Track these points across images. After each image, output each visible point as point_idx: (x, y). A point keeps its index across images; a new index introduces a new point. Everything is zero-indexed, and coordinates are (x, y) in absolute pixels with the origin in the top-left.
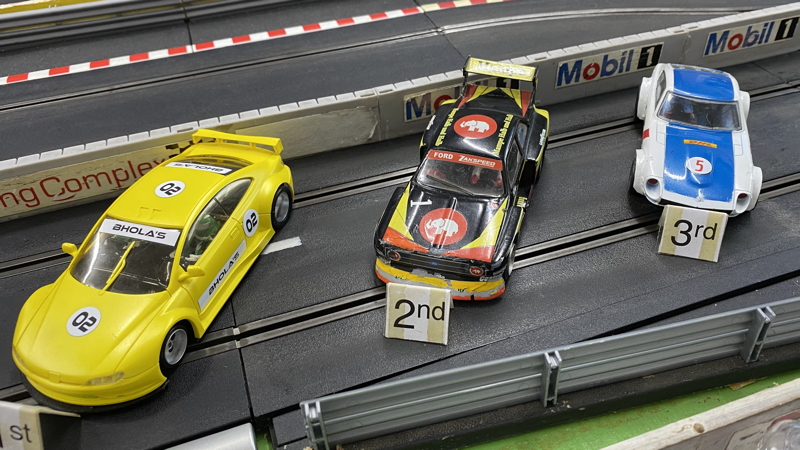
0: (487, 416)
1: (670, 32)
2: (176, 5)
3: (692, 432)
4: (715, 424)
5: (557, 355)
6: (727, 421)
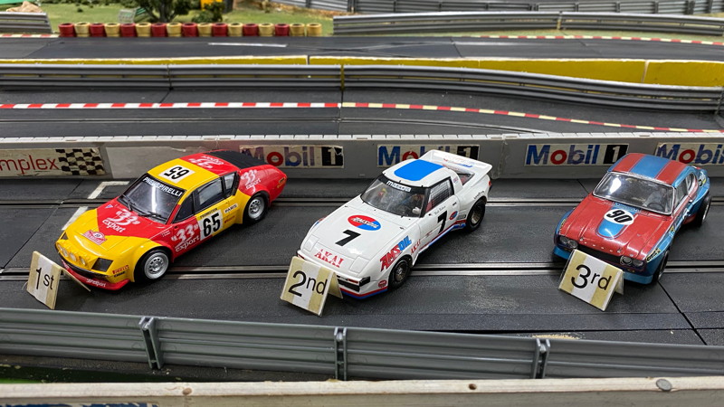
0: (106, 363)
1: (489, 137)
2: (165, 76)
3: (180, 393)
4: (202, 393)
5: (150, 321)
6: (214, 393)
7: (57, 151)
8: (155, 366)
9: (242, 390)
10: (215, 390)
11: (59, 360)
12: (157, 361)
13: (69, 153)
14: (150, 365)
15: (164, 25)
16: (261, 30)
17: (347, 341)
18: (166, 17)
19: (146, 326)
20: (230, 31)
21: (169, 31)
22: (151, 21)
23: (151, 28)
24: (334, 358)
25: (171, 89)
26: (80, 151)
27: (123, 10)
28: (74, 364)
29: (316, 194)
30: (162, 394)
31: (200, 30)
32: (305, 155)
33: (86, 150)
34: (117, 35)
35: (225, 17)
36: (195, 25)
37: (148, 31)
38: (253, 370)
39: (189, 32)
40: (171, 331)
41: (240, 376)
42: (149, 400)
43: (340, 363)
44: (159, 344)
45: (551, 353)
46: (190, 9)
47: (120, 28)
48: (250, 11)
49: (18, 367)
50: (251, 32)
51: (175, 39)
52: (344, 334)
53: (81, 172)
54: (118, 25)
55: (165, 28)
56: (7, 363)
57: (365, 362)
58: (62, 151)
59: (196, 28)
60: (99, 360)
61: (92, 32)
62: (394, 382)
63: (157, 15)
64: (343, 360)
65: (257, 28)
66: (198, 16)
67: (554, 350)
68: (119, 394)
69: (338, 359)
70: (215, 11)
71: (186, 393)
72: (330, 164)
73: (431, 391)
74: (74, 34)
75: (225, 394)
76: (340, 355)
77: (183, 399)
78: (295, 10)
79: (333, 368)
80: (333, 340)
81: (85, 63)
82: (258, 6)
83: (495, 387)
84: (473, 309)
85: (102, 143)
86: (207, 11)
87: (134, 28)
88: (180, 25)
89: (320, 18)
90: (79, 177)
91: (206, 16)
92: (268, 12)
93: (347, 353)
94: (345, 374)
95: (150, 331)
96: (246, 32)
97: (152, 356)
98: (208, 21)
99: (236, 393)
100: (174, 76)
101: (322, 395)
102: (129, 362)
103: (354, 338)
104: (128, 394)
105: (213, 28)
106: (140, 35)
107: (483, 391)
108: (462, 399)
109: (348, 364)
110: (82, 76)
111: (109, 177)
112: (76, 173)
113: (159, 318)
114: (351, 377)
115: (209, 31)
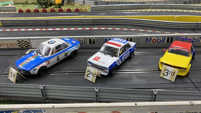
0: (30, 98)
1: (135, 36)
2: (46, 22)
3: (51, 107)
4: (58, 107)
5: (43, 86)
6: (61, 107)
7: (17, 41)
8: (44, 99)
9: (69, 106)
10: (62, 106)
11: (17, 98)
12: (45, 98)
13: (20, 41)
14: (43, 99)
15: (46, 9)
16: (72, 10)
17: (99, 92)
18: (46, 7)
19: (42, 88)
20: (64, 10)
21: (47, 11)
22: (43, 8)
23: (43, 10)
24: (95, 96)
25: (48, 25)
26: (24, 41)
27: (35, 6)
28: (21, 99)
29: (88, 52)
30: (46, 107)
31: (55, 10)
32: (85, 41)
33: (25, 41)
34: (33, 12)
35: (62, 7)
36: (54, 9)
37: (42, 11)
38: (72, 100)
39: (53, 11)
40: (49, 89)
41: (68, 102)
42: (43, 109)
43: (97, 98)
44: (45, 93)
45: (158, 94)
46: (53, 5)
47: (34, 10)
48: (68, 5)
49: (6, 100)
50: (69, 11)
51: (49, 13)
52: (98, 90)
53: (24, 47)
54: (34, 9)
55: (46, 10)
56: (2, 99)
57: (104, 97)
58: (19, 41)
59: (54, 10)
60: (28, 98)
61: (27, 11)
62: (113, 103)
63: (44, 7)
64: (97, 97)
65: (71, 10)
66: (55, 7)
67: (158, 93)
68: (34, 107)
69: (96, 97)
70: (59, 5)
71: (53, 107)
72: (92, 44)
73: (124, 106)
74: (22, 12)
75: (64, 107)
76: (97, 96)
77: (53, 109)
78: (80, 5)
79: (95, 99)
80: (95, 91)
81: (25, 18)
82: (70, 4)
83: (143, 104)
84: (133, 82)
85: (29, 39)
86: (57, 6)
87: (38, 10)
88: (50, 9)
89: (87, 7)
90: (23, 48)
91: (57, 7)
92: (73, 6)
93: (99, 95)
94: (98, 101)
95: (43, 89)
96: (68, 11)
97: (43, 96)
98: (57, 8)
99: (68, 107)
100: (49, 22)
101: (92, 107)
102: (37, 98)
103: (101, 91)
104: (36, 107)
105: (59, 10)
106: (40, 12)
107: (139, 105)
108: (133, 108)
109: (99, 98)
110: (24, 22)
111: (31, 48)
112: (22, 47)
113: (45, 85)
114: (100, 102)
115: (58, 10)
